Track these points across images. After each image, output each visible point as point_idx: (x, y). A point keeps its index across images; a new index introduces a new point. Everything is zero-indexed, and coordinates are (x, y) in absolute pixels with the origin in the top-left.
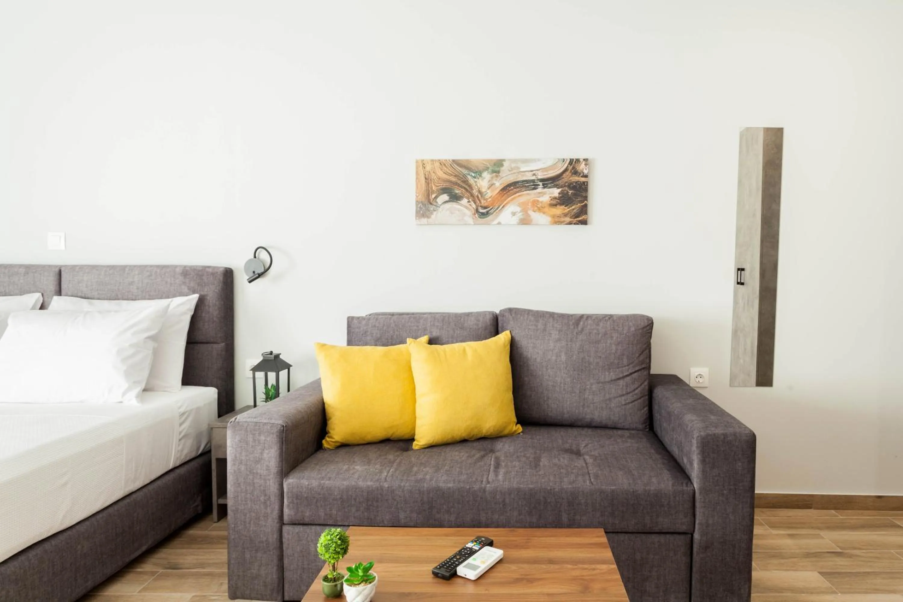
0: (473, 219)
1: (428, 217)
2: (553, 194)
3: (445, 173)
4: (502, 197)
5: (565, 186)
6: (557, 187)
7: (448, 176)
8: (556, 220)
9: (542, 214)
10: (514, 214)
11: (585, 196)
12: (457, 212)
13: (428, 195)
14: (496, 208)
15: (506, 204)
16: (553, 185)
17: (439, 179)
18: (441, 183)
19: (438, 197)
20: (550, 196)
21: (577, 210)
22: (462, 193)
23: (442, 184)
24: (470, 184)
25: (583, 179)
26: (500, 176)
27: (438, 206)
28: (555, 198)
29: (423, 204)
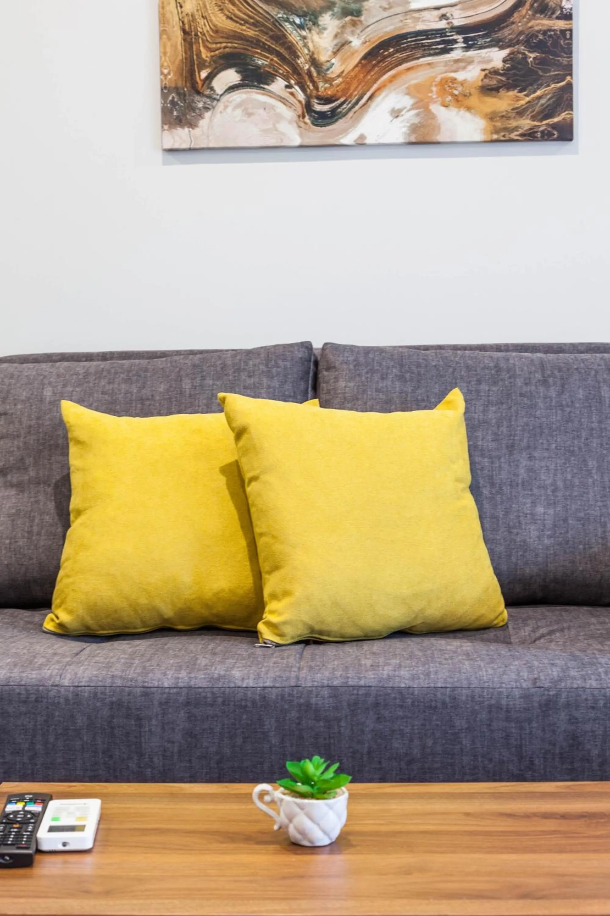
0: (300, 127)
1: (192, 125)
2: (490, 61)
3: (231, 19)
4: (369, 72)
5: (518, 42)
6: (499, 44)
7: (238, 25)
8: (499, 124)
9: (463, 112)
10: (396, 114)
11: (566, 65)
12: (261, 111)
13: (191, 74)
14: (354, 101)
15: (379, 89)
16: (491, 41)
17: (216, 32)
18: (221, 43)
19: (215, 75)
20: (485, 66)
21: (549, 100)
22: (271, 65)
23: (224, 45)
24: (291, 42)
25: (561, 24)
26: (361, 21)
27: (215, 99)
28: (495, 72)
29: (178, 94)
